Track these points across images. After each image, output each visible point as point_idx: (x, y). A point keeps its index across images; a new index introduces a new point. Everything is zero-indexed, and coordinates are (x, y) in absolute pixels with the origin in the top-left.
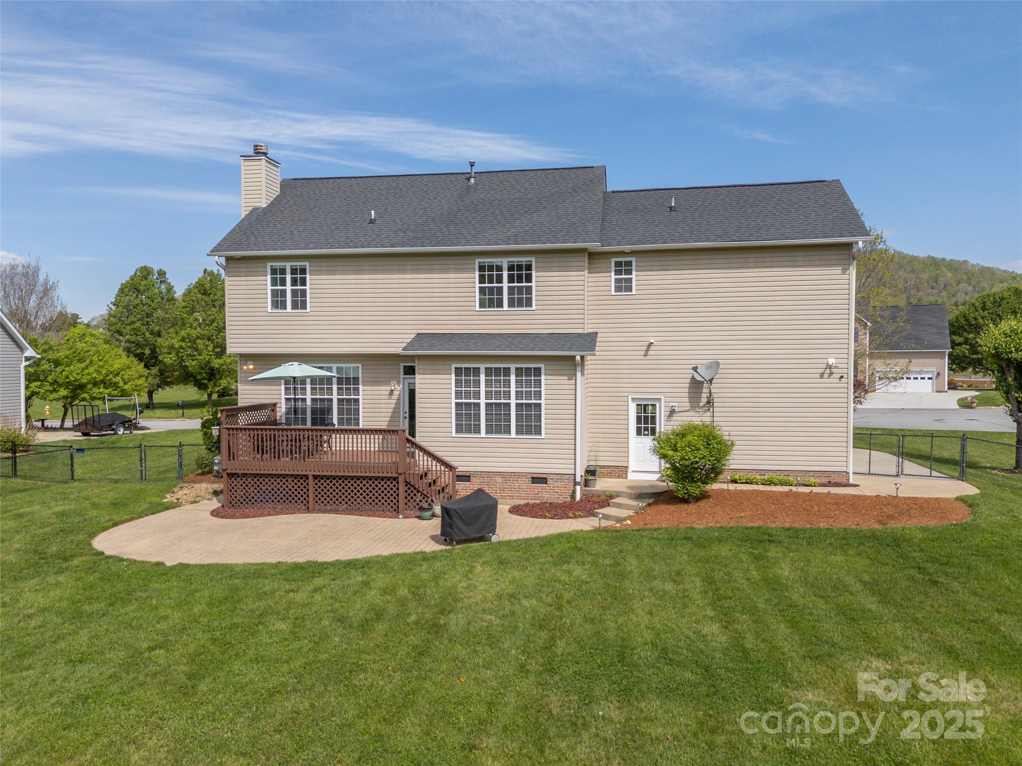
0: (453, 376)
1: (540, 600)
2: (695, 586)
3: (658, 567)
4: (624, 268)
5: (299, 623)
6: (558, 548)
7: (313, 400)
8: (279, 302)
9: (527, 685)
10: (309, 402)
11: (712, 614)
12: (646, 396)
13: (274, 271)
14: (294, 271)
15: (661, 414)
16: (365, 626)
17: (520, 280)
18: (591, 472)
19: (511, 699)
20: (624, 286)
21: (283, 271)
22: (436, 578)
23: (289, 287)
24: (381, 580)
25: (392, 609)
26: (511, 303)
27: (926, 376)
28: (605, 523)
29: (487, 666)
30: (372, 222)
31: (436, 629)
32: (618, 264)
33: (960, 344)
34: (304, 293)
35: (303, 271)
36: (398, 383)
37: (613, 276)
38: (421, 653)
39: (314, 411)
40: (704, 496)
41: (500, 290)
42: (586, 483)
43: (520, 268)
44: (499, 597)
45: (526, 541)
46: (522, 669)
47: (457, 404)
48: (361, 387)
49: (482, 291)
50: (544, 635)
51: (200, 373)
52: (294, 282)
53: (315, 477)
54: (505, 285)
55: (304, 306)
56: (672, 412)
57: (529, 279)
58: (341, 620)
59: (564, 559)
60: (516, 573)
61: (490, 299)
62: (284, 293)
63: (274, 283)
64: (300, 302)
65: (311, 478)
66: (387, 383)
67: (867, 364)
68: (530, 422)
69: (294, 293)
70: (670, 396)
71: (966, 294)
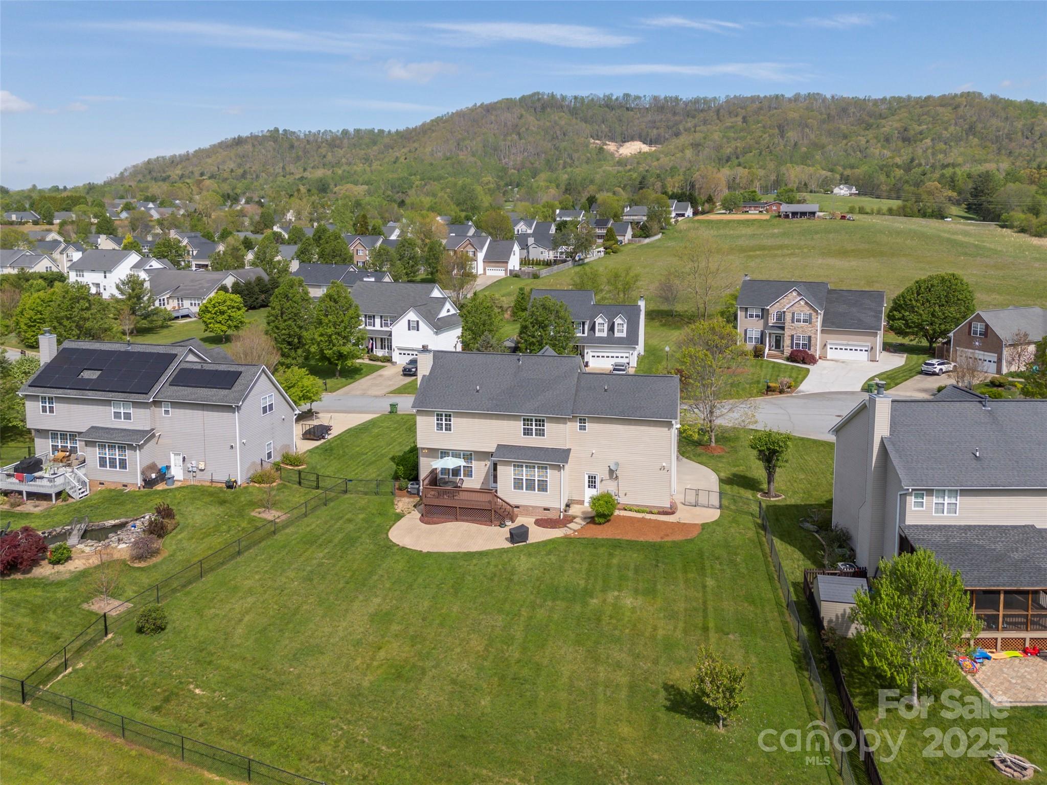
0: (513, 468)
1: (539, 570)
2: (585, 566)
3: (578, 558)
4: (583, 421)
5: (474, 577)
6: (549, 547)
8: (439, 426)
9: (532, 597)
11: (584, 576)
12: (592, 473)
13: (438, 415)
14: (446, 415)
15: (598, 480)
16: (492, 579)
17: (540, 426)
18: (568, 506)
19: (528, 600)
20: (583, 428)
21: (441, 415)
22: (509, 561)
23: (444, 422)
24: (493, 561)
25: (498, 573)
26: (536, 435)
27: (864, 349)
28: (569, 532)
29: (524, 592)
30: (478, 391)
31: (511, 580)
32: (580, 419)
33: (899, 319)
34: (450, 425)
35: (450, 416)
36: (489, 463)
37: (579, 424)
38: (508, 587)
39: (453, 472)
40: (608, 521)
41: (532, 429)
42: (565, 511)
43: (540, 421)
44: (528, 569)
45: (539, 542)
46: (532, 593)
47: (514, 478)
48: (473, 462)
49: (524, 429)
50: (539, 583)
51: (333, 357)
52: (446, 420)
53: (459, 508)
54: (534, 427)
55: (450, 430)
56: (602, 481)
57: (543, 425)
58: (485, 576)
59: (549, 553)
60: (533, 559)
61: (527, 432)
62: (442, 424)
63: (438, 420)
64: (448, 428)
66: (485, 461)
67: (818, 339)
68: (543, 487)
69: (446, 425)
70: (601, 473)
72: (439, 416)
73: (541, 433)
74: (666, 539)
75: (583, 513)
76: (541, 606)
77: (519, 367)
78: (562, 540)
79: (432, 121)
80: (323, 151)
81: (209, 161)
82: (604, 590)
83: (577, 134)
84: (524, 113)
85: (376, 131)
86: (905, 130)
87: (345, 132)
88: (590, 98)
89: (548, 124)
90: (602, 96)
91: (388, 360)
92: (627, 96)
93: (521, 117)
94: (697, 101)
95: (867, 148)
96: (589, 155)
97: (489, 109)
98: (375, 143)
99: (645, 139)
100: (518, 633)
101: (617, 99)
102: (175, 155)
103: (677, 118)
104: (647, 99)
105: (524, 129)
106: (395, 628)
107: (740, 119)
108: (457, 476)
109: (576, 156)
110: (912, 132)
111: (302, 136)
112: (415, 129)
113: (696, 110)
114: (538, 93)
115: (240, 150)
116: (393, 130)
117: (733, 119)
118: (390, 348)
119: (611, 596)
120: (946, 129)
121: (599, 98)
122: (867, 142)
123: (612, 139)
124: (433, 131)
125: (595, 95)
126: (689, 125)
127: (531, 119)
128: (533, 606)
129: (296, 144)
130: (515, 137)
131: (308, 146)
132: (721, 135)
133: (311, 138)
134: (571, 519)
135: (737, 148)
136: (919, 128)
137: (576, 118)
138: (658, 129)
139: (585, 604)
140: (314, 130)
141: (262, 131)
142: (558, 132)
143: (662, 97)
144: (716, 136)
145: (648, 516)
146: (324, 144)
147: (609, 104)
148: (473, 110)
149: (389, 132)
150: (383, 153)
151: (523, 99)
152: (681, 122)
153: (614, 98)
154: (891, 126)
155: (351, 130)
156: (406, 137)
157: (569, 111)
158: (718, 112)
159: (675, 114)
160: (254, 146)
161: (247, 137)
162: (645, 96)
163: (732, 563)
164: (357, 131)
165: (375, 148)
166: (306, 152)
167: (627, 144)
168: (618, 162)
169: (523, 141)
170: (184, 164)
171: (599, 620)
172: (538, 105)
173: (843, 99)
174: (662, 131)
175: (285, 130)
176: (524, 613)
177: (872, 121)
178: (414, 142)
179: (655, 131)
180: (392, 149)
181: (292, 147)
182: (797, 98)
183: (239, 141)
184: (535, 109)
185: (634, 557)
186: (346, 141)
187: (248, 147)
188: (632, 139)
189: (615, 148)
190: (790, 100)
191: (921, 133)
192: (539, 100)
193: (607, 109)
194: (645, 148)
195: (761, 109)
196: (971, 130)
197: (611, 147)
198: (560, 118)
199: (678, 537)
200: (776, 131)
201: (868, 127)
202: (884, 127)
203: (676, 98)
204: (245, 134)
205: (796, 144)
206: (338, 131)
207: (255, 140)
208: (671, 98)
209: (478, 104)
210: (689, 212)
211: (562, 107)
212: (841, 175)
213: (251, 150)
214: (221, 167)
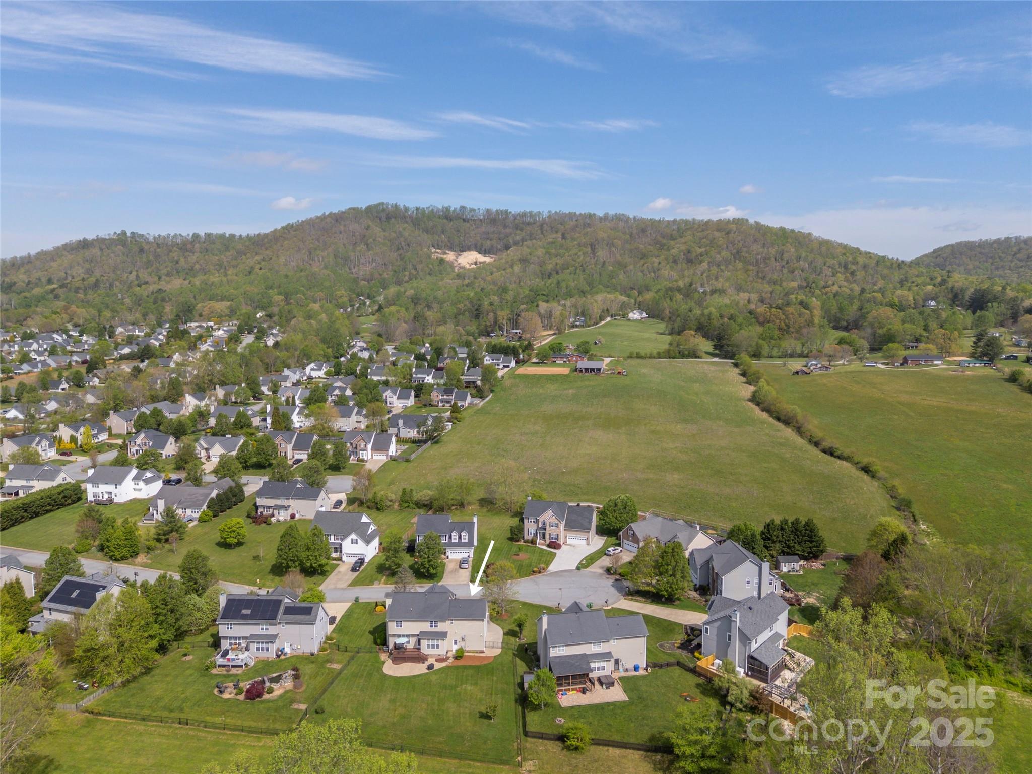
0: (426, 639)
1: (439, 679)
2: (454, 676)
3: (452, 673)
5: (418, 684)
6: (441, 670)
8: (397, 626)
11: (454, 680)
12: (456, 640)
16: (424, 684)
18: (447, 653)
19: (438, 691)
22: (429, 677)
24: (424, 678)
25: (426, 682)
27: (584, 539)
28: (448, 663)
29: (435, 688)
30: (411, 611)
31: (430, 684)
32: (451, 620)
34: (401, 625)
35: (401, 621)
36: (417, 639)
37: (451, 622)
38: (430, 686)
40: (462, 658)
41: (433, 625)
42: (447, 655)
44: (435, 679)
45: (438, 669)
46: (438, 688)
47: (427, 644)
48: (412, 640)
49: (430, 625)
53: (406, 657)
56: (459, 642)
57: (437, 623)
58: (422, 684)
59: (442, 672)
60: (437, 675)
63: (397, 624)
66: (415, 638)
67: (562, 534)
68: (438, 647)
70: (459, 639)
71: (802, 271)
72: (397, 622)
73: (436, 626)
74: (481, 663)
75: (453, 655)
76: (442, 692)
77: (426, 598)
78: (446, 667)
79: (283, 228)
80: (175, 255)
81: (54, 264)
82: (461, 685)
83: (420, 245)
84: (371, 224)
85: (227, 235)
86: (689, 252)
87: (196, 236)
88: (430, 209)
89: (393, 235)
90: (441, 207)
91: (340, 559)
92: (463, 208)
93: (368, 228)
94: (524, 215)
95: (658, 270)
96: (431, 266)
97: (338, 218)
98: (227, 249)
99: (481, 249)
100: (436, 701)
101: (454, 211)
102: (16, 257)
103: (508, 230)
104: (481, 212)
105: (371, 240)
106: (398, 704)
107: (559, 235)
108: (404, 645)
109: (419, 267)
110: (694, 255)
111: (151, 239)
112: (266, 235)
113: (523, 223)
114: (383, 203)
115: (87, 254)
116: (244, 235)
117: (554, 236)
118: (341, 552)
119: (464, 687)
120: (719, 253)
121: (438, 210)
122: (660, 263)
123: (451, 249)
124: (285, 239)
125: (435, 206)
126: (518, 238)
127: (377, 230)
128: (439, 693)
129: (146, 247)
130: (363, 247)
131: (158, 250)
132: (544, 251)
133: (160, 242)
134: (448, 658)
135: (557, 264)
136: (700, 251)
137: (419, 229)
138: (491, 240)
139: (455, 690)
140: (164, 234)
141: (109, 234)
142: (403, 244)
143: (495, 210)
144: (540, 252)
145: (476, 654)
146: (175, 248)
147: (447, 216)
148: (323, 218)
149: (241, 236)
150: (236, 259)
151: (369, 209)
152: (511, 234)
153: (452, 209)
154: (677, 248)
155: (202, 234)
156: (258, 243)
157: (412, 221)
158: (541, 226)
159: (505, 227)
160: (101, 250)
161: (93, 240)
162: (479, 209)
163: (503, 671)
164: (208, 235)
165: (228, 254)
166: (157, 257)
167: (465, 254)
168: (457, 275)
169: (371, 252)
170: (27, 267)
171: (460, 695)
172: (383, 215)
173: (642, 220)
174: (494, 242)
175: (132, 233)
176: (437, 695)
177: (664, 241)
178: (266, 249)
179: (488, 243)
180: (245, 255)
181: (142, 251)
182: (606, 218)
183: (84, 245)
184: (380, 219)
185: (471, 672)
186: (197, 246)
187: (96, 251)
188: (469, 249)
189: (454, 257)
190: (601, 218)
191: (701, 255)
192: (384, 210)
193: (445, 221)
194: (481, 258)
195: (577, 226)
196: (737, 255)
197: (450, 256)
198: (404, 229)
199: (486, 662)
200: (589, 250)
201: (662, 247)
202: (673, 248)
203: (506, 211)
204: (90, 237)
205: (604, 263)
206: (188, 235)
207: (100, 242)
208: (502, 211)
209: (327, 214)
210: (513, 364)
211: (405, 217)
212: (636, 301)
213: (99, 253)
214: (69, 272)
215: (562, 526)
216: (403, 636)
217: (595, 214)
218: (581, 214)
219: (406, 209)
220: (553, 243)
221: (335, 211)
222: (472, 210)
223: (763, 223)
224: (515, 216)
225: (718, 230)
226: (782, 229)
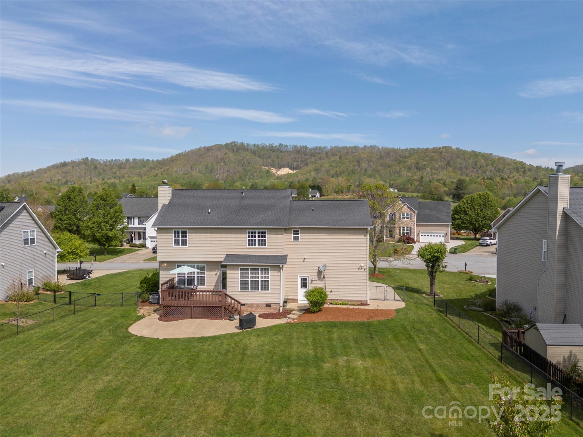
0: (240, 271)
1: (269, 346)
2: (310, 340)
3: (302, 336)
4: (296, 232)
5: (209, 354)
6: (274, 330)
7: (188, 276)
8: (176, 242)
9: (267, 366)
10: (186, 277)
11: (312, 348)
12: (304, 275)
13: (175, 232)
14: (182, 232)
15: (309, 281)
16: (226, 354)
17: (262, 237)
18: (285, 302)
19: (264, 368)
20: (296, 239)
21: (178, 232)
22: (241, 341)
23: (180, 238)
24: (226, 342)
25: (231, 350)
26: (259, 245)
27: (441, 235)
28: (289, 320)
29: (258, 362)
30: (209, 213)
31: (244, 354)
32: (294, 231)
34: (186, 240)
35: (186, 232)
36: (219, 270)
37: (293, 235)
38: (242, 360)
39: (188, 280)
40: (320, 310)
41: (255, 240)
42: (284, 307)
43: (262, 233)
44: (259, 345)
45: (265, 328)
46: (266, 362)
47: (241, 280)
48: (205, 272)
49: (249, 240)
50: (271, 355)
51: (102, 239)
52: (182, 236)
53: (194, 307)
54: (257, 238)
55: (186, 244)
56: (312, 281)
57: (265, 237)
58: (219, 353)
59: (276, 334)
60: (263, 339)
61: (251, 243)
62: (179, 240)
63: (175, 236)
64: (184, 243)
65: (192, 307)
66: (215, 270)
67: (415, 230)
68: (265, 286)
69: (182, 240)
70: (312, 275)
71: (491, 172)
72: (176, 234)
73: (262, 243)
74: (371, 320)
75: (298, 307)
76: (277, 372)
77: (243, 197)
78: (284, 325)
79: (177, 155)
80: (114, 170)
81: (45, 175)
82: (334, 355)
83: (256, 163)
84: (227, 152)
85: (145, 160)
86: (417, 164)
87: (127, 160)
88: (262, 145)
89: (240, 158)
90: (268, 145)
91: (143, 246)
92: (281, 145)
93: (226, 154)
95: (400, 172)
96: (262, 174)
97: (208, 149)
98: (144, 166)
99: (291, 167)
100: (258, 396)
102: (25, 172)
103: (307, 156)
104: (291, 147)
105: (227, 160)
107: (338, 157)
108: (191, 285)
109: (255, 174)
110: (421, 165)
111: (102, 162)
112: (167, 159)
113: (316, 153)
114: (235, 142)
115: (65, 169)
116: (155, 160)
117: (335, 158)
118: (145, 238)
119: (342, 360)
120: (437, 164)
122: (400, 169)
123: (274, 167)
124: (177, 160)
125: (264, 144)
126: (313, 160)
127: (231, 155)
128: (269, 372)
129: (99, 166)
130: (223, 164)
131: (105, 168)
132: (329, 165)
133: (108, 164)
134: (290, 312)
135: (337, 171)
136: (424, 163)
137: (255, 155)
139: (319, 368)
140: (109, 159)
141: (78, 159)
142: (246, 162)
143: (299, 146)
144: (327, 165)
145: (352, 307)
146: (115, 167)
147: (272, 149)
148: (200, 149)
149: (153, 160)
150: (149, 171)
151: (227, 145)
152: (308, 158)
153: (275, 145)
154: (410, 162)
155: (131, 159)
156: (163, 163)
157: (251, 151)
158: (327, 154)
159: (305, 154)
160: (73, 167)
161: (69, 162)
162: (290, 145)
164: (134, 160)
165: (145, 169)
166: (104, 171)
167: (282, 169)
168: (277, 178)
169: (227, 166)
170: (30, 177)
172: (235, 148)
174: (299, 163)
175: (92, 159)
176: (261, 378)
177: (401, 159)
178: (167, 166)
179: (296, 163)
180: (154, 169)
181: (96, 168)
182: (365, 147)
183: (64, 165)
184: (233, 150)
185: (350, 333)
186: (128, 165)
188: (284, 167)
189: (275, 171)
190: (362, 148)
191: (425, 165)
192: (235, 145)
193: (271, 151)
194: (291, 171)
195: (348, 152)
196: (448, 164)
197: (273, 170)
198: (246, 155)
200: (356, 163)
201: (400, 162)
202: (407, 162)
203: (306, 147)
205: (366, 170)
206: (123, 160)
207: (73, 163)
208: (303, 146)
209: (202, 147)
210: (318, 195)
211: (247, 149)
212: (390, 183)
213: (71, 169)
214: (53, 178)
215: (415, 218)
216: (190, 264)
217: (358, 146)
218: (350, 147)
219: (248, 145)
220: (334, 161)
221: (207, 146)
222: (286, 146)
223: (461, 148)
224: (311, 150)
225: (434, 152)
226: (473, 152)
